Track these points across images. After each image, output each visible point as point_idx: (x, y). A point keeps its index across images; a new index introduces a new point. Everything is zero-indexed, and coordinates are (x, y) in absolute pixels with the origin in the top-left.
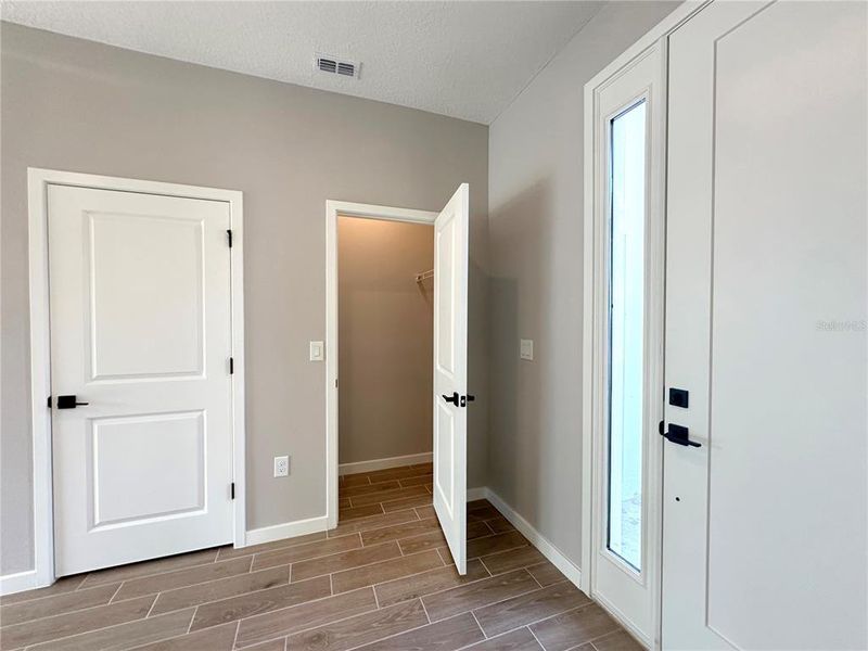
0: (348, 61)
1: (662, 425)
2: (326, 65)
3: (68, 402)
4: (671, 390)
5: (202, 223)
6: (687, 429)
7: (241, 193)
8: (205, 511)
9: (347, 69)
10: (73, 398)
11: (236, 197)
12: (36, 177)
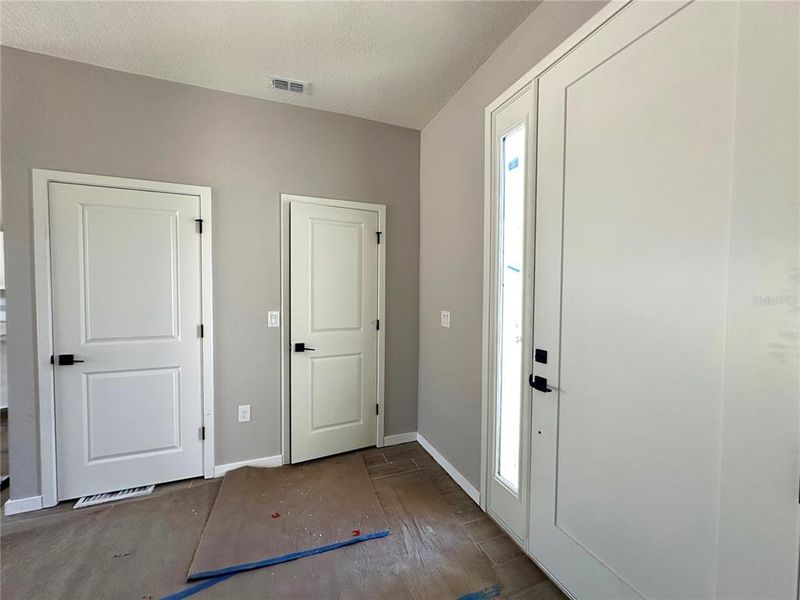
0: (299, 81)
1: (531, 376)
2: (281, 84)
3: (67, 360)
4: (537, 350)
5: (178, 213)
6: (545, 380)
7: (209, 189)
8: (180, 450)
9: (298, 87)
10: (72, 356)
11: (206, 193)
12: (40, 176)
